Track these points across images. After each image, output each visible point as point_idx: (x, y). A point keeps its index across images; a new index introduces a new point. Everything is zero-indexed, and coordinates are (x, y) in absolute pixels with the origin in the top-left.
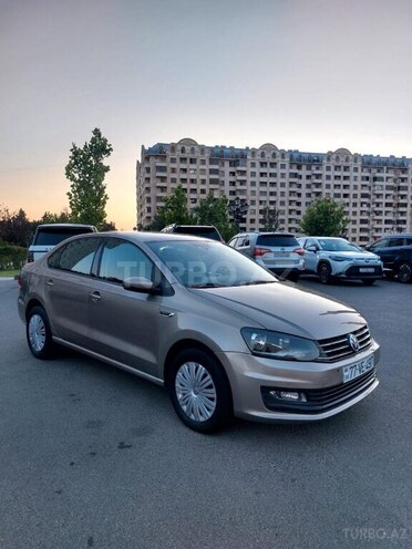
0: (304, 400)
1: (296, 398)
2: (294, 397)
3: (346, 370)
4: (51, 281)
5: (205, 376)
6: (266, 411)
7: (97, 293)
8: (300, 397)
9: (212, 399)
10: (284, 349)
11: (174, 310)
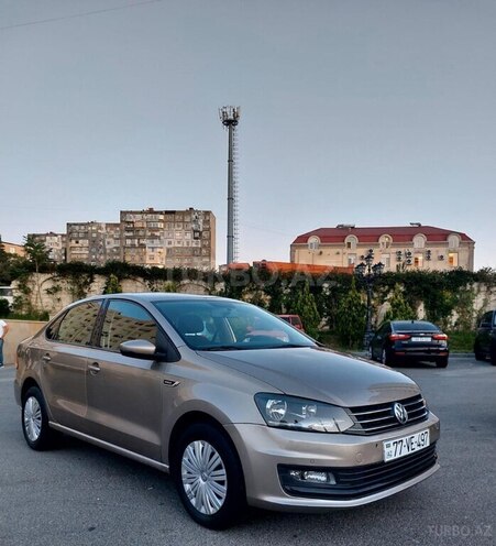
0: (333, 482)
1: (324, 479)
2: (322, 478)
3: (388, 446)
4: (48, 355)
5: (213, 454)
6: (284, 496)
7: (96, 364)
8: (328, 478)
9: (222, 483)
10: (307, 419)
11: (179, 378)
